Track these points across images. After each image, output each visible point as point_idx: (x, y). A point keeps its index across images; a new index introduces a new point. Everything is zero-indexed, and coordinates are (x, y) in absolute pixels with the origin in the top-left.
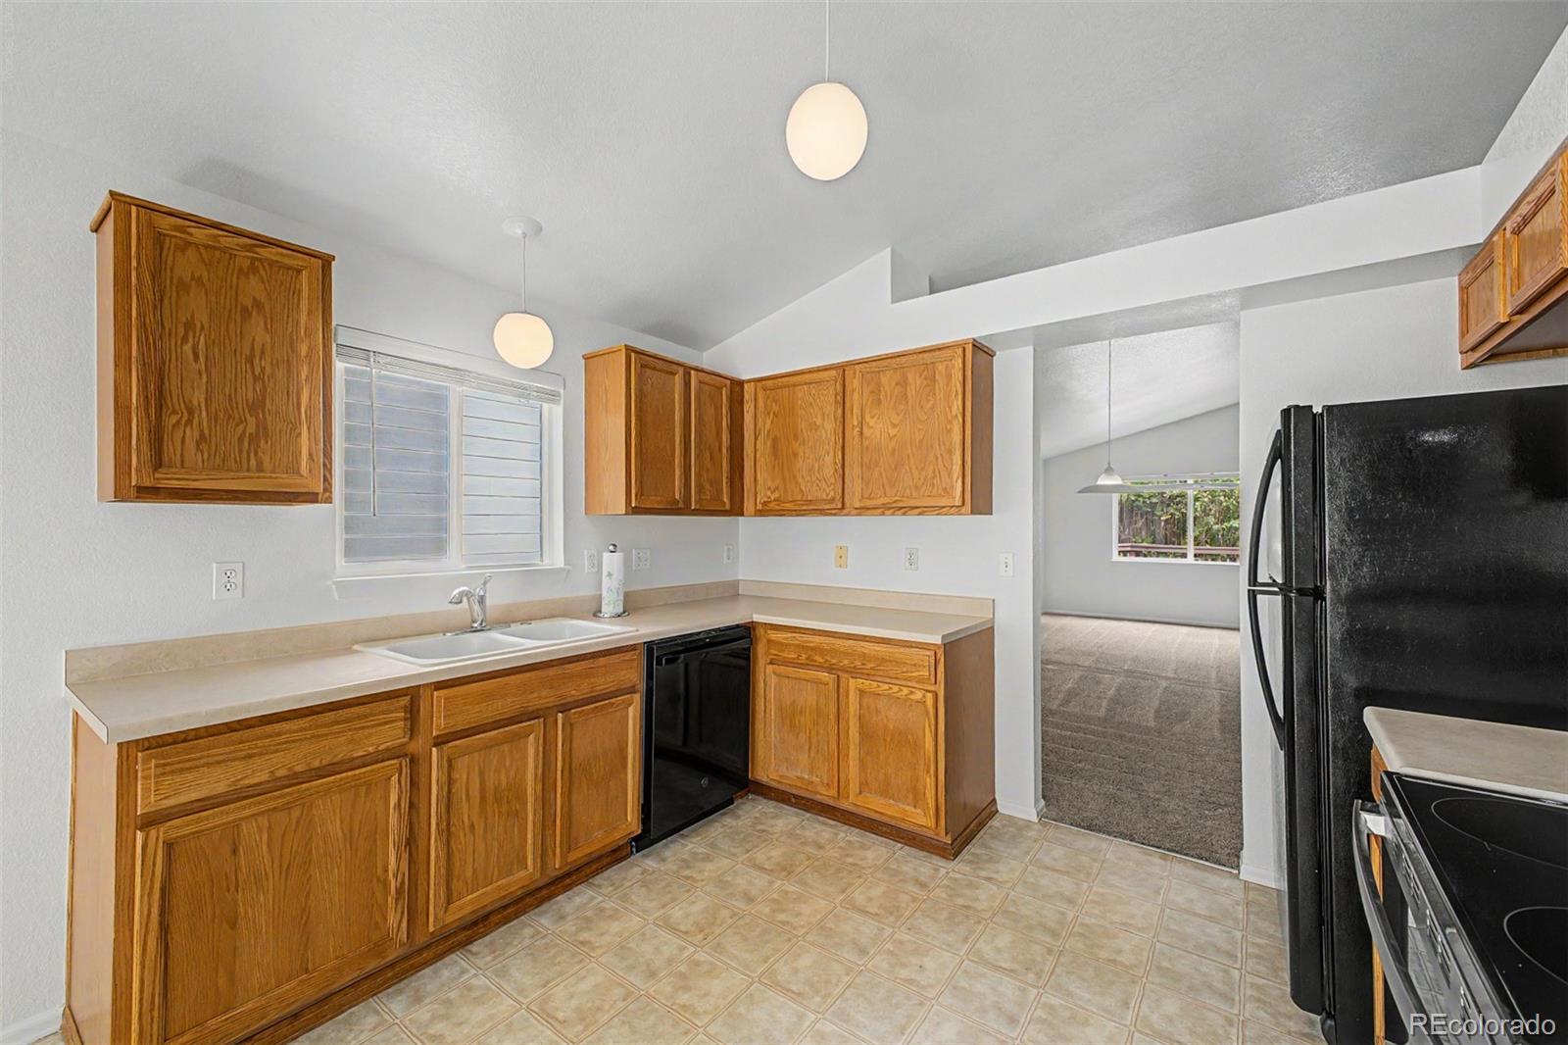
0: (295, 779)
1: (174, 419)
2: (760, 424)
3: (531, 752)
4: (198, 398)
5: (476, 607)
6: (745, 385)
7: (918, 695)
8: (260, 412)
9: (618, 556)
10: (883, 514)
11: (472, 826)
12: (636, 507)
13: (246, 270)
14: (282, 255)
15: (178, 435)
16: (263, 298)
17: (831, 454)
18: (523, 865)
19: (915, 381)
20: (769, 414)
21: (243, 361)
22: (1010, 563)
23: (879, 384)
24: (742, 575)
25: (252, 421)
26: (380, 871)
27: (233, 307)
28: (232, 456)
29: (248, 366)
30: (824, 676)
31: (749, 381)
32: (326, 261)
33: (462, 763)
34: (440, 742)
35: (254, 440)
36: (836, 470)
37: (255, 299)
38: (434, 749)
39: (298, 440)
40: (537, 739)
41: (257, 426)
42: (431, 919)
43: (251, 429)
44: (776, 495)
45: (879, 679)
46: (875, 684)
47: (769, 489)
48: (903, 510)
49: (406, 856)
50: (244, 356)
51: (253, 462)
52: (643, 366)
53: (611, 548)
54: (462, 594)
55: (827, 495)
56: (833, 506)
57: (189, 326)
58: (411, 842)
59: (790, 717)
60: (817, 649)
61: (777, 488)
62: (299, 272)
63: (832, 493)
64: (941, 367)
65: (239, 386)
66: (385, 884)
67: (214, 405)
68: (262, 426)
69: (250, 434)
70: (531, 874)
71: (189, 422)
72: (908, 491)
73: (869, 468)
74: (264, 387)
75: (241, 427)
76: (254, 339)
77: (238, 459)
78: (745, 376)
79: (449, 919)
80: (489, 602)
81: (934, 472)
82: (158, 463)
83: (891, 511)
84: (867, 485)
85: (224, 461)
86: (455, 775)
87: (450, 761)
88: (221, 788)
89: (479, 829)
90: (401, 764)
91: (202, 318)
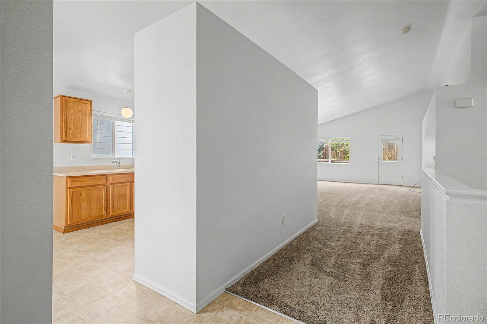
0: (89, 186)
1: (69, 130)
3: (128, 189)
4: (72, 126)
5: (118, 164)
8: (81, 128)
11: (117, 200)
13: (79, 105)
14: (84, 101)
15: (69, 132)
18: (126, 208)
25: (80, 130)
26: (102, 204)
27: (77, 111)
29: (79, 121)
32: (91, 101)
33: (115, 189)
34: (111, 184)
35: (80, 133)
37: (80, 109)
38: (110, 186)
39: (87, 132)
40: (129, 187)
42: (110, 214)
49: (106, 202)
50: (78, 119)
51: (80, 136)
54: (115, 161)
57: (71, 115)
58: (107, 200)
62: (87, 104)
65: (78, 124)
66: (102, 206)
67: (74, 127)
68: (81, 130)
70: (128, 211)
71: (71, 130)
74: (81, 124)
75: (78, 131)
76: (80, 116)
77: (78, 136)
79: (113, 215)
80: (121, 164)
82: (66, 137)
85: (76, 136)
86: (114, 190)
87: (113, 188)
88: (79, 185)
89: (118, 201)
90: (105, 187)
91: (72, 113)
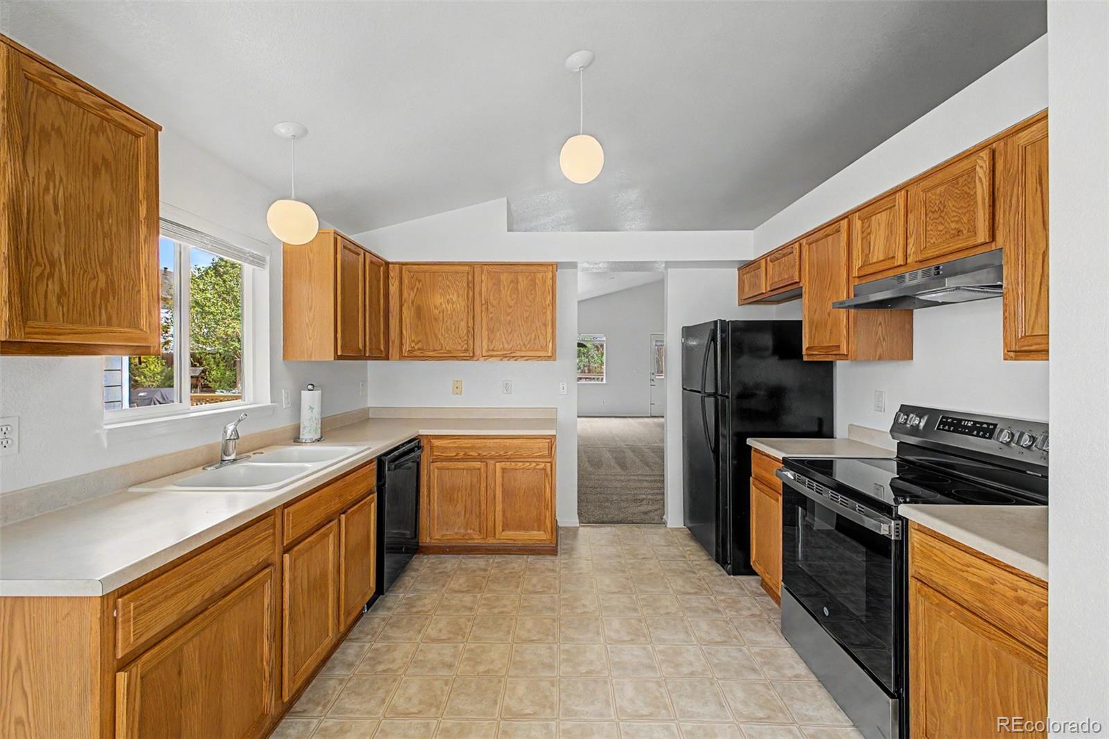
1: (38, 272)
2: (405, 295)
3: (331, 547)
4: (58, 251)
6: (390, 266)
7: (542, 466)
8: (109, 268)
9: (317, 393)
10: (501, 360)
12: (341, 356)
13: (96, 128)
14: (128, 120)
15: (42, 288)
16: (109, 157)
17: (465, 320)
18: (327, 634)
19: (523, 283)
20: (413, 289)
21: (95, 217)
22: (565, 388)
23: (499, 281)
24: (371, 403)
25: (102, 277)
26: (259, 662)
27: (86, 163)
28: (88, 310)
29: (99, 223)
30: (477, 464)
31: (393, 263)
32: (156, 131)
33: (299, 564)
34: (288, 549)
35: (104, 295)
36: (468, 331)
37: (103, 157)
38: (286, 555)
39: (138, 296)
40: (334, 536)
41: (107, 282)
42: (286, 692)
43: (102, 284)
44: (419, 345)
45: (516, 460)
46: (513, 464)
47: (413, 341)
48: (515, 358)
50: (95, 213)
51: (104, 317)
52: (345, 247)
53: (310, 387)
55: (462, 347)
56: (467, 355)
57: (50, 176)
59: (449, 495)
60: (472, 448)
61: (420, 341)
62: (137, 136)
63: (466, 346)
64: (539, 276)
65: (91, 244)
66: (262, 671)
67: (72, 258)
68: (110, 282)
69: (101, 290)
70: (331, 640)
71: (51, 275)
72: (519, 347)
73: (493, 332)
74: (112, 244)
75: (93, 283)
76: (103, 197)
77: (92, 313)
78: (390, 259)
81: (535, 336)
82: (27, 317)
83: (507, 358)
84: (492, 342)
85: (80, 314)
86: (297, 573)
87: (294, 563)
89: (307, 613)
90: (271, 571)
91: (61, 170)
